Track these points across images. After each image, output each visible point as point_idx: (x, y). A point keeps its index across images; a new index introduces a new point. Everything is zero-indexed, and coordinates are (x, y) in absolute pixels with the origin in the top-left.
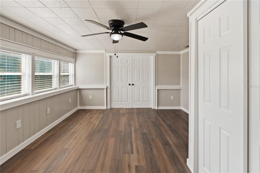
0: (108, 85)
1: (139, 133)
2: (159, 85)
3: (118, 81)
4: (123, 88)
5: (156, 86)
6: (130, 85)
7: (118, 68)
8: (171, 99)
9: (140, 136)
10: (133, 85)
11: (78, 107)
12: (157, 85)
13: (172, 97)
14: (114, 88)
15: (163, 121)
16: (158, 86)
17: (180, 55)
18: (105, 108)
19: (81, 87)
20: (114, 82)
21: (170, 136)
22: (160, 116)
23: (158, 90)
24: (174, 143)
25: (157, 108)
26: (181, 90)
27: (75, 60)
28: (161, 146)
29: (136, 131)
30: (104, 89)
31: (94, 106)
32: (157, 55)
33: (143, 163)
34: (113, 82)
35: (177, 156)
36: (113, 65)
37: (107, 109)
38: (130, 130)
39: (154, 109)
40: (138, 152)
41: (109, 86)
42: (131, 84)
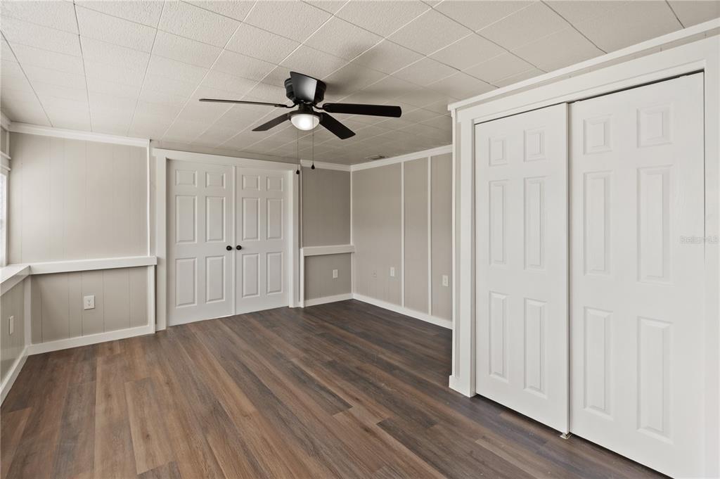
0: (161, 253)
1: (319, 365)
2: (306, 246)
3: (194, 240)
4: (208, 259)
5: (300, 247)
6: (229, 248)
7: (194, 200)
8: (334, 277)
9: (327, 371)
10: (239, 248)
11: (26, 346)
12: (303, 246)
13: (335, 274)
14: (178, 261)
15: (342, 328)
16: (305, 248)
17: (349, 173)
18: (152, 331)
19: (41, 267)
20: (180, 241)
21: (383, 354)
22: (326, 321)
23: (305, 257)
24: (400, 362)
25: (305, 303)
26: (352, 254)
27: (10, 163)
28: (386, 375)
29: (307, 363)
30: (146, 267)
31: (104, 331)
32: (302, 168)
33: (387, 415)
34: (176, 242)
35: (424, 380)
36: (175, 189)
37: (156, 332)
38: (291, 366)
39: (297, 309)
40: (357, 399)
41: (163, 255)
42: (233, 246)
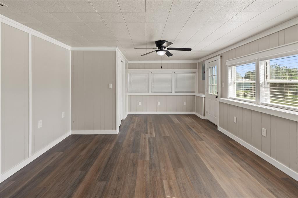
1: (140, 153)
9: (140, 150)
29: (144, 155)
33: (143, 134)
38: (152, 156)
